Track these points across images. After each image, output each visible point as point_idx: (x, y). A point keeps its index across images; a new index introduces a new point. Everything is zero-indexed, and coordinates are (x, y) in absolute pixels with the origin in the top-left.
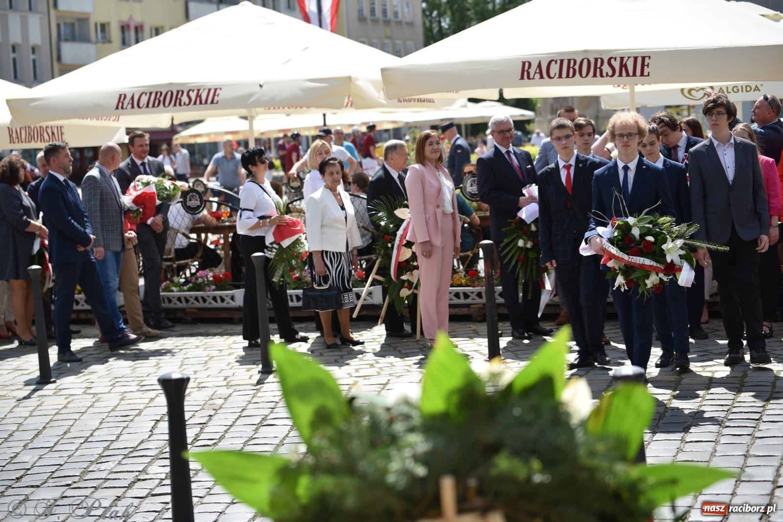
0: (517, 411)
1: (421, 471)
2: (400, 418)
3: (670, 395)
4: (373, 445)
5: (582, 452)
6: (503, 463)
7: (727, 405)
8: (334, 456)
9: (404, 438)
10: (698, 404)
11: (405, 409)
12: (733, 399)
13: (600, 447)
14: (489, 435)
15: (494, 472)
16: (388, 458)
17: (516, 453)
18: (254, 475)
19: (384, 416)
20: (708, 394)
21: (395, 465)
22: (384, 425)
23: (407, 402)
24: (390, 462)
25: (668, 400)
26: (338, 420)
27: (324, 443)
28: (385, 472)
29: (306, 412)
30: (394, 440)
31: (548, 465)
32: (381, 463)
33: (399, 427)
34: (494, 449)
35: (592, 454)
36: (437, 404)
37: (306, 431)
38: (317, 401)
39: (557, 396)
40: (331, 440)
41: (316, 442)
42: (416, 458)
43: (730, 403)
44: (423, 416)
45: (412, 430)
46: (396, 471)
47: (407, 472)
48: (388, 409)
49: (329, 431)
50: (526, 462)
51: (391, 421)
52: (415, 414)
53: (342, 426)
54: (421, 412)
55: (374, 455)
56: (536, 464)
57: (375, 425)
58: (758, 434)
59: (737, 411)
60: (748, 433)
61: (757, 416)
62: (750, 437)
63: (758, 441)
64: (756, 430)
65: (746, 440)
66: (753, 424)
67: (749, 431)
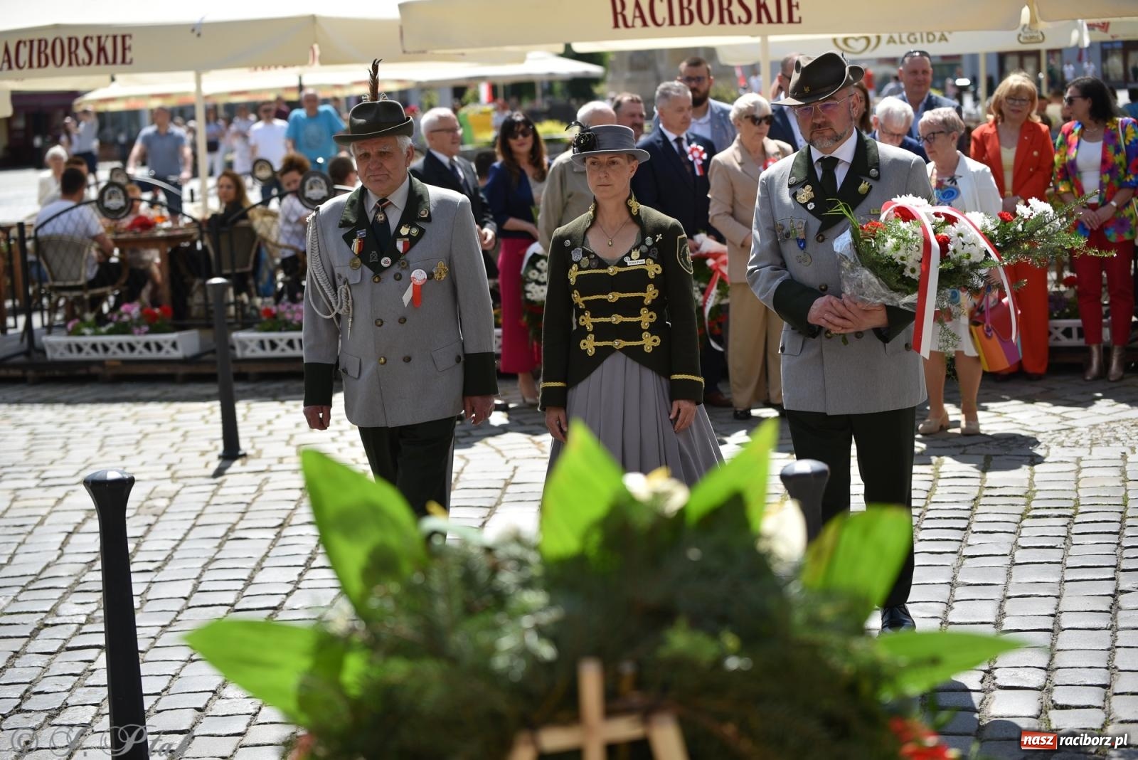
0: (694, 554)
1: (547, 651)
2: (510, 565)
4: (469, 611)
5: (798, 617)
6: (680, 640)
8: (404, 627)
9: (517, 598)
11: (516, 550)
12: (926, 498)
13: (827, 612)
14: (653, 592)
15: (664, 653)
16: (496, 629)
17: (696, 623)
18: (274, 656)
19: (482, 562)
21: (507, 642)
22: (483, 576)
23: (518, 539)
24: (499, 637)
26: (407, 568)
27: (389, 605)
28: (491, 651)
29: (355, 555)
30: (500, 600)
31: (749, 642)
32: (484, 638)
33: (507, 578)
34: (663, 616)
35: (815, 622)
36: (565, 542)
37: (356, 585)
38: (373, 538)
39: (754, 526)
40: (397, 600)
41: (374, 603)
42: (541, 631)
44: (545, 562)
45: (527, 584)
46: (509, 651)
47: (525, 653)
48: (489, 550)
49: (394, 587)
50: (715, 635)
51: (495, 570)
52: (533, 557)
53: (417, 578)
54: (542, 555)
55: (472, 625)
56: (731, 641)
57: (469, 577)
58: (966, 552)
59: (933, 517)
60: (953, 550)
61: (963, 524)
62: (955, 556)
63: (967, 561)
64: (963, 544)
65: (951, 560)
66: (958, 535)
67: (953, 547)
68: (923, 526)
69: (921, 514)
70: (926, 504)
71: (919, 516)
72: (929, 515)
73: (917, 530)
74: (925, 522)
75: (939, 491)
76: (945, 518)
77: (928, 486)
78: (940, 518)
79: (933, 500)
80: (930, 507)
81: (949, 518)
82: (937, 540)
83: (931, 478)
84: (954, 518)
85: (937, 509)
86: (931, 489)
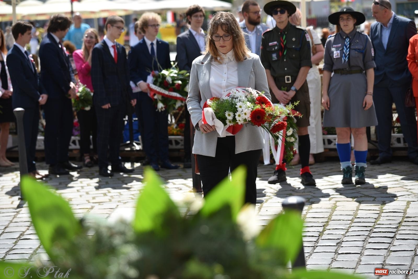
1: (132, 273)
3: (327, 219)
4: (97, 253)
7: (369, 227)
9: (121, 249)
10: (348, 226)
11: (122, 227)
12: (375, 222)
20: (356, 218)
21: (113, 268)
23: (123, 222)
25: (326, 222)
27: (62, 253)
28: (105, 273)
29: (48, 229)
33: (117, 241)
34: (187, 257)
38: (56, 221)
40: (66, 250)
41: (55, 251)
43: (372, 224)
44: (136, 233)
50: (210, 266)
51: (111, 236)
53: (75, 239)
58: (392, 249)
59: (377, 231)
60: (385, 248)
61: (392, 235)
62: (386, 251)
63: (392, 253)
64: (391, 245)
65: (384, 252)
66: (389, 240)
67: (386, 246)
68: (371, 236)
69: (371, 230)
70: (374, 225)
71: (370, 231)
72: (375, 230)
73: (368, 237)
74: (373, 234)
75: (382, 218)
76: (383, 232)
77: (376, 216)
78: (380, 232)
79: (378, 223)
80: (376, 226)
81: (385, 232)
82: (378, 243)
83: (378, 212)
84: (388, 232)
85: (379, 228)
86: (378, 218)
